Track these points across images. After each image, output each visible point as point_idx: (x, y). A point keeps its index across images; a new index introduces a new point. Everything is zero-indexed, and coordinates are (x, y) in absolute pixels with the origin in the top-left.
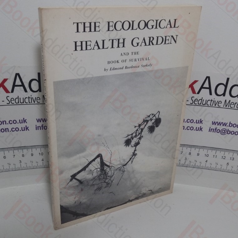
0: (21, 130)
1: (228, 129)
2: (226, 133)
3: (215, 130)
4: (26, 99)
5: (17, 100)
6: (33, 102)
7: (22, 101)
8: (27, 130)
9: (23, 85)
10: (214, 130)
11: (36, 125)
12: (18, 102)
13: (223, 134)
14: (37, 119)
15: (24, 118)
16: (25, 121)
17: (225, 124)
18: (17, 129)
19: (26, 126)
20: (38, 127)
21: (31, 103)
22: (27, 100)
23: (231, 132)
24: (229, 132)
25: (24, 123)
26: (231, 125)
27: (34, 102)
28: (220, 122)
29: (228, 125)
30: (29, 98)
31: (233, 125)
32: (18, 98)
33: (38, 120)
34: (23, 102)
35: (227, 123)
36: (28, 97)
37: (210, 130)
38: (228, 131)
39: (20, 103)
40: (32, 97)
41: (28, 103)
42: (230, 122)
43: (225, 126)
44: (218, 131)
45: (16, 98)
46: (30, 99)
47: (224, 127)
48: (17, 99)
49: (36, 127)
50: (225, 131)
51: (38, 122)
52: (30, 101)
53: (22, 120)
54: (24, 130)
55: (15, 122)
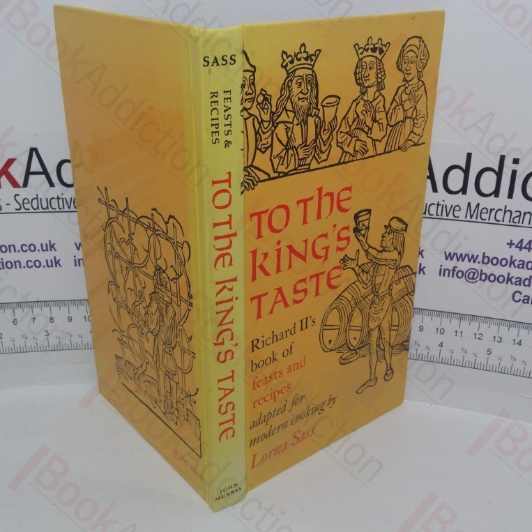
0: (45, 265)
1: (482, 270)
2: (478, 279)
3: (454, 272)
4: (53, 200)
6: (66, 209)
7: (45, 206)
8: (58, 265)
9: (45, 172)
10: (451, 273)
11: (75, 257)
12: (38, 208)
13: (471, 281)
14: (76, 244)
15: (50, 241)
16: (52, 247)
17: (473, 259)
18: (38, 264)
19: (55, 257)
20: (79, 260)
21: (62, 210)
22: (54, 204)
23: (488, 277)
24: (483, 277)
25: (51, 250)
26: (487, 260)
27: (69, 208)
28: (461, 255)
29: (480, 259)
30: (58, 198)
31: (490, 261)
32: (37, 199)
33: (78, 245)
34: (47, 208)
35: (478, 256)
36: (56, 197)
37: (442, 272)
38: (481, 274)
39: (41, 210)
40: (64, 197)
41: (58, 210)
42: (484, 253)
43: (474, 262)
44: (460, 274)
45: (32, 200)
46: (61, 201)
47: (472, 265)
48: (35, 201)
49: (75, 260)
50: (474, 273)
51: (78, 249)
52: (61, 206)
53: (46, 244)
54: (52, 266)
55: (32, 248)
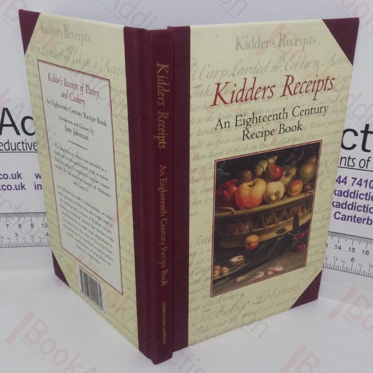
0: (15, 188)
5: (7, 145)
6: (29, 150)
8: (23, 189)
9: (13, 125)
12: (9, 149)
14: (35, 174)
15: (17, 172)
16: (19, 176)
18: (9, 187)
19: (21, 183)
20: (38, 185)
21: (26, 151)
22: (20, 146)
25: (18, 178)
30: (23, 143)
32: (8, 143)
33: (37, 175)
34: (15, 149)
39: (11, 151)
40: (26, 142)
41: (22, 151)
45: (5, 143)
46: (24, 145)
49: (35, 185)
51: (37, 178)
52: (25, 148)
53: (15, 174)
54: (19, 189)
55: (6, 177)
